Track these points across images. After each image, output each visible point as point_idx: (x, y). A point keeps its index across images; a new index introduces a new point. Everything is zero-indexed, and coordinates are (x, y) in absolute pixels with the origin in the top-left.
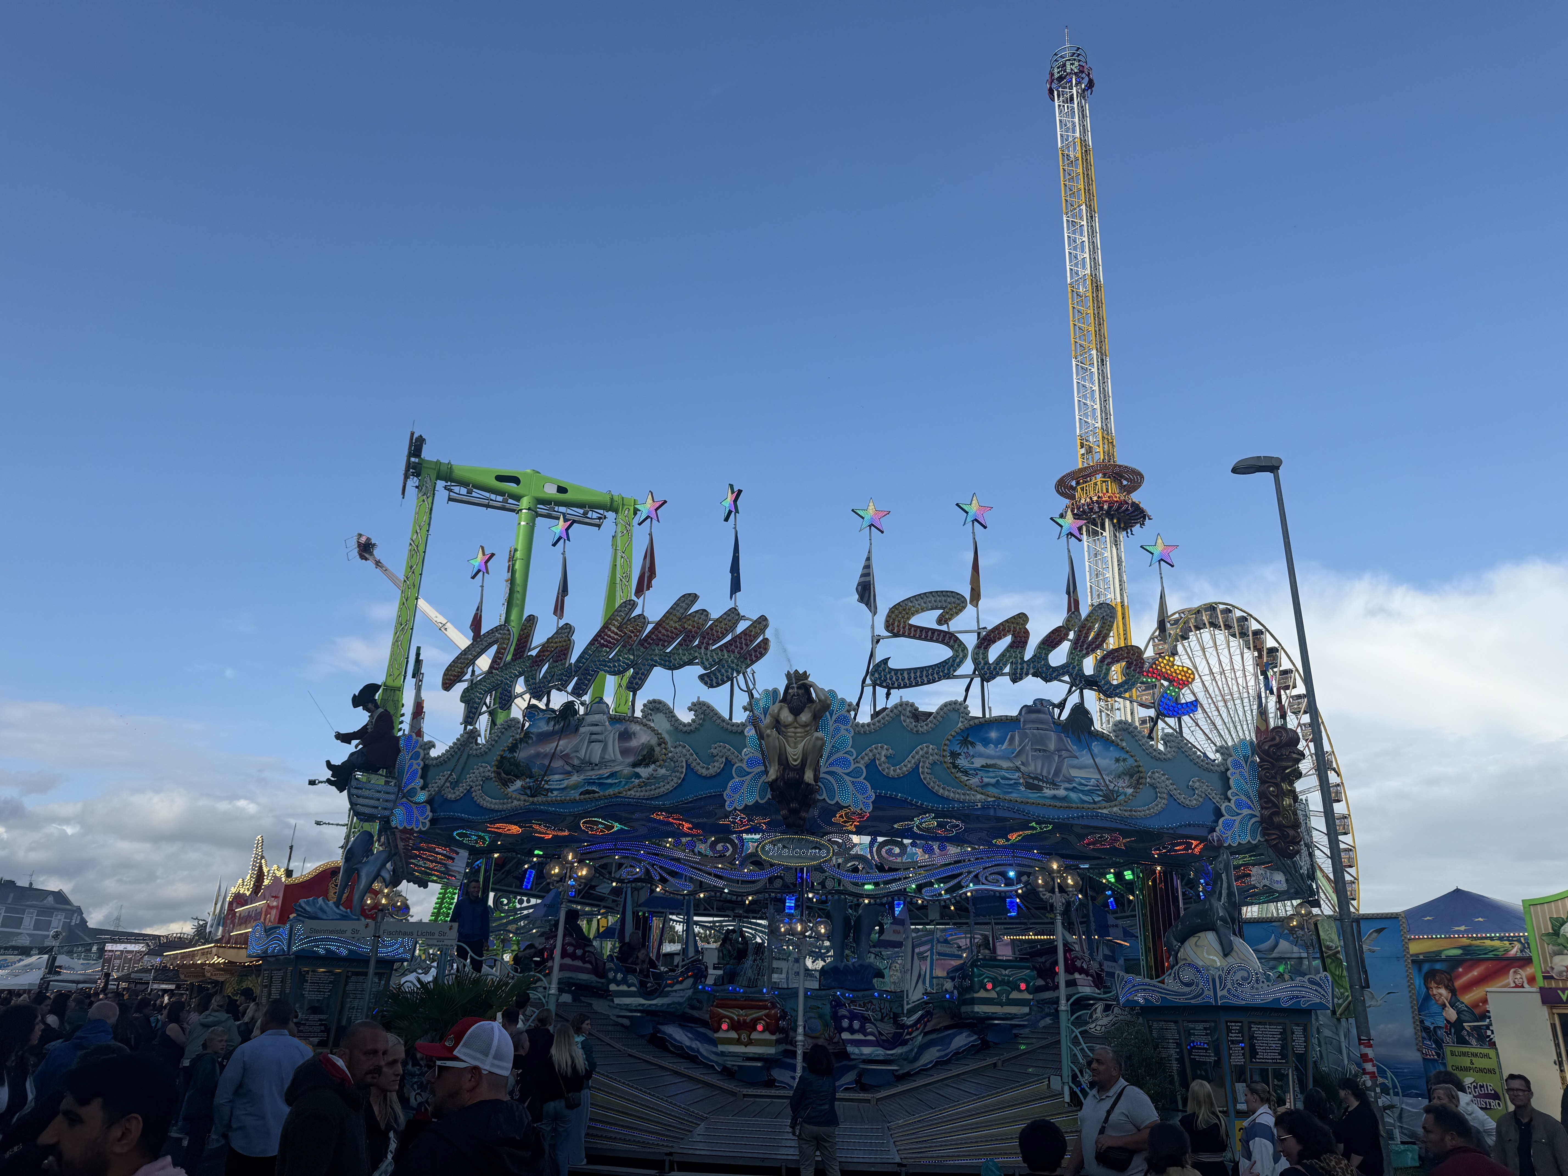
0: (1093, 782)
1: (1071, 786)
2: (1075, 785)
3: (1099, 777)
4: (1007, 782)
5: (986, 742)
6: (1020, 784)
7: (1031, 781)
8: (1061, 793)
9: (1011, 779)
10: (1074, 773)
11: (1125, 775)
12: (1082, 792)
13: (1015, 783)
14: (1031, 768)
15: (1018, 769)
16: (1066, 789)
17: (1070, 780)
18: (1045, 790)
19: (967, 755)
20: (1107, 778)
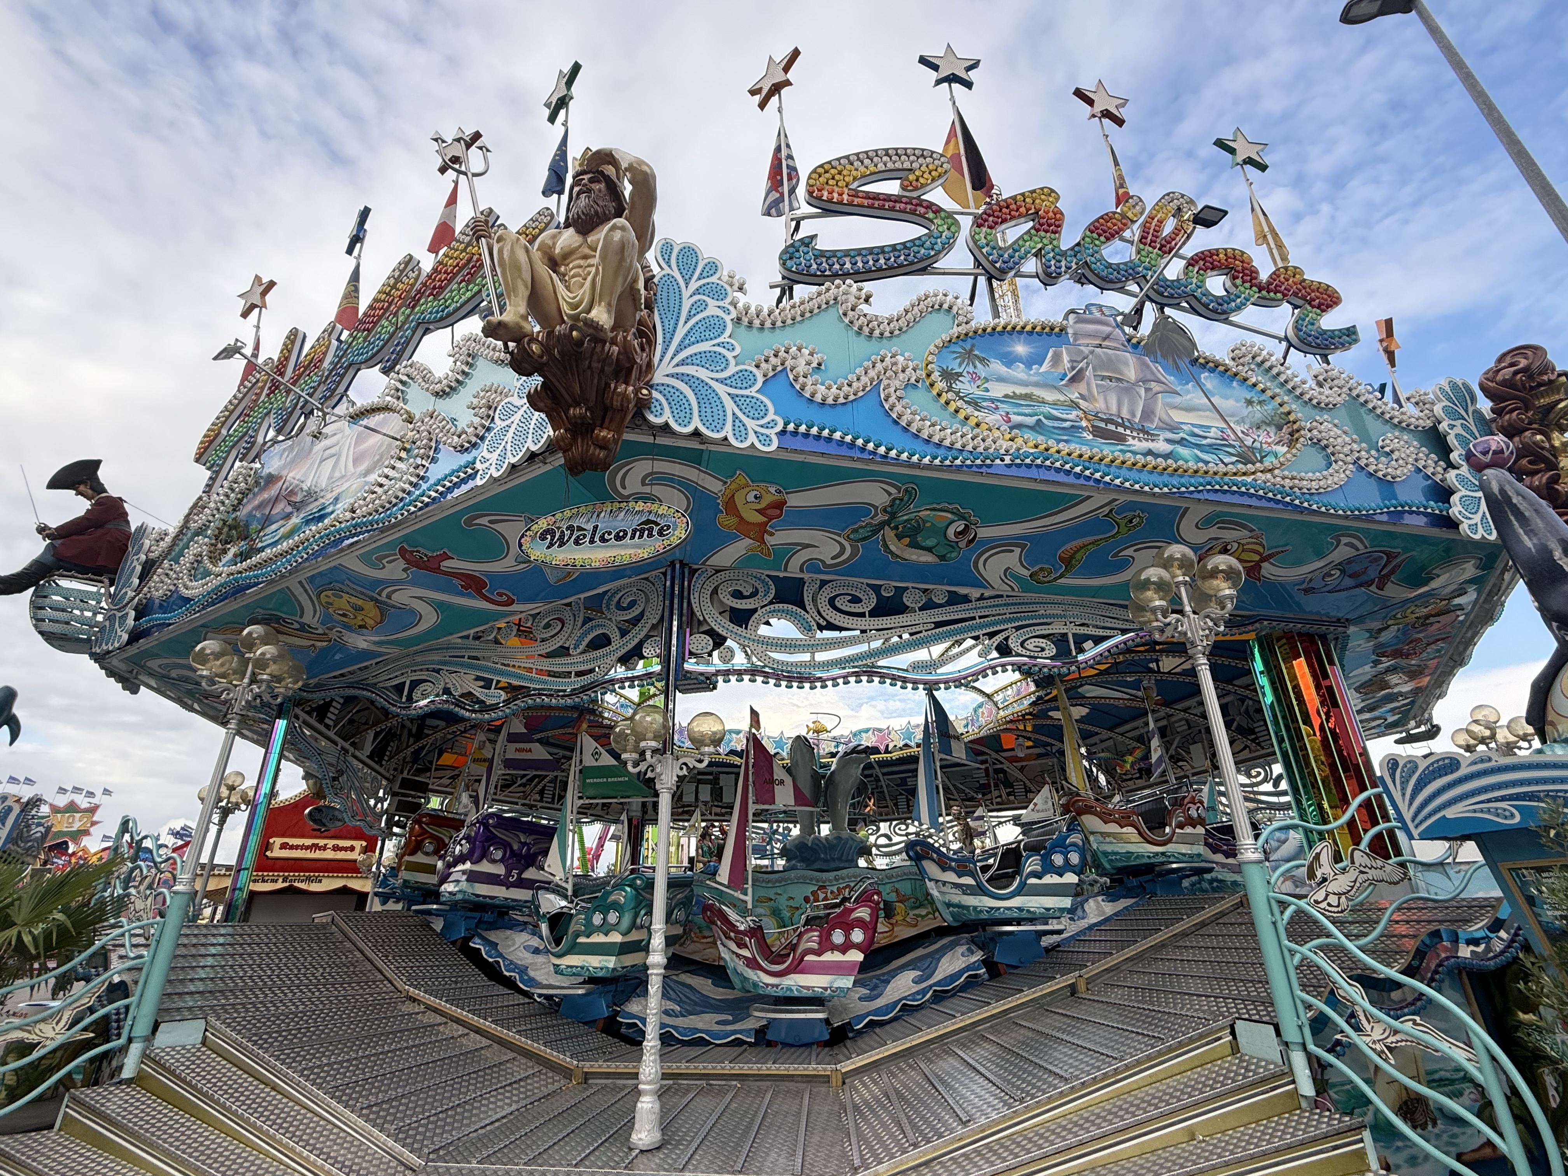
0: (1213, 433)
1: (1177, 437)
2: (1182, 435)
3: (1225, 426)
4: (1056, 424)
5: (1010, 360)
6: (1082, 428)
7: (1103, 425)
8: (1161, 446)
9: (1065, 420)
10: (1178, 416)
11: (1269, 425)
12: (1198, 446)
13: (1072, 427)
14: (1100, 405)
15: (1075, 406)
16: (1169, 441)
17: (1173, 428)
18: (1131, 441)
19: (975, 377)
20: (1238, 429)
